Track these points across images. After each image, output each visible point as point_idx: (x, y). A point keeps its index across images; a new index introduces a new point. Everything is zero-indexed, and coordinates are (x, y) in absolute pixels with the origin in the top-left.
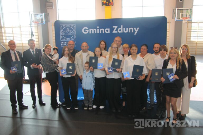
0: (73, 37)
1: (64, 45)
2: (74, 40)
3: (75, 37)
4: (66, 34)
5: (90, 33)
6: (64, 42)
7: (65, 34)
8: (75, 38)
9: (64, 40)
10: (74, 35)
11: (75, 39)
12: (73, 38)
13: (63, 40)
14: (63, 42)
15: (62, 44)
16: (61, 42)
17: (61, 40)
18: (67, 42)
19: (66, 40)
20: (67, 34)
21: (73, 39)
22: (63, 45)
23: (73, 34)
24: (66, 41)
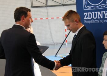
1: (89, 18)
6: (89, 13)
9: (89, 8)
13: (87, 8)
14: (87, 13)
15: (86, 18)
16: (85, 13)
17: (85, 8)
19: (92, 8)
22: (88, 20)
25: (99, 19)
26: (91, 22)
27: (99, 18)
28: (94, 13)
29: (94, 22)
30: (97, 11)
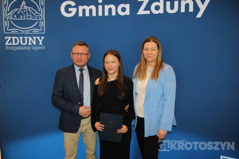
0: (38, 24)
1: (14, 44)
2: (40, 32)
3: (43, 24)
4: (18, 16)
5: (81, 14)
6: (14, 38)
7: (15, 16)
8: (43, 28)
9: (14, 31)
10: (39, 21)
11: (43, 31)
12: (37, 27)
13: (11, 31)
14: (9, 38)
15: (9, 43)
18: (21, 38)
19: (19, 32)
20: (21, 17)
21: (36, 31)
22: (12, 46)
23: (38, 18)
24: (18, 36)
25: (30, 46)
26: (18, 48)
27: (30, 44)
28: (22, 37)
29: (23, 48)
30: (28, 35)
